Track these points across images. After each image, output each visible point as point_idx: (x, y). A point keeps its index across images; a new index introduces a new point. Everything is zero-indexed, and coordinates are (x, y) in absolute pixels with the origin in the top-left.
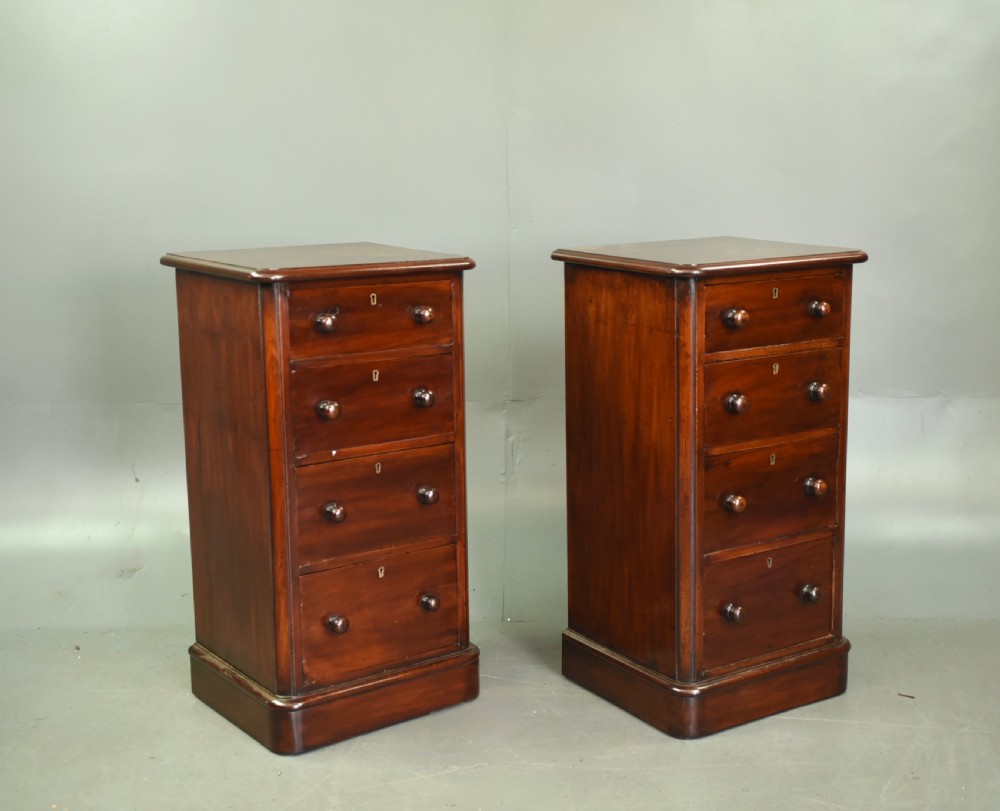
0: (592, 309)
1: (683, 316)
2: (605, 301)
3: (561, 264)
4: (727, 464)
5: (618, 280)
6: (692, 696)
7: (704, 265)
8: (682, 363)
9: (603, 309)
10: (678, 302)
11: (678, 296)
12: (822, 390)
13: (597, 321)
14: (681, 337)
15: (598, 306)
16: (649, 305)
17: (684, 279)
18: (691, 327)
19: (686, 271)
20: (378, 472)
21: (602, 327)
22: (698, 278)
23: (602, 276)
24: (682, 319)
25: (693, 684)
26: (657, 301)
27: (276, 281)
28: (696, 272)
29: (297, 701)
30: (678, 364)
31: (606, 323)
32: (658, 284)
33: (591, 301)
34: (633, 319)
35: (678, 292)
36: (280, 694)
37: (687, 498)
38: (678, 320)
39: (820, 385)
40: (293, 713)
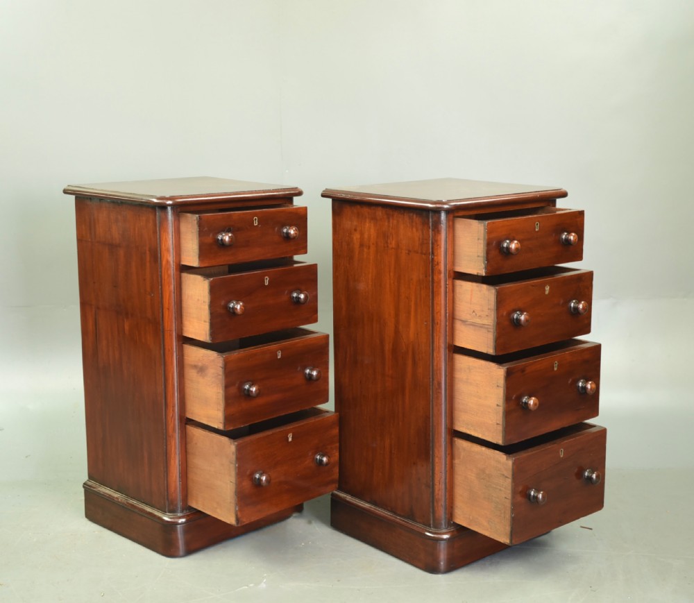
0: (356, 236)
1: (437, 241)
2: (369, 230)
3: (330, 200)
4: (523, 371)
5: (380, 212)
6: (443, 540)
7: (453, 201)
8: (435, 278)
9: (366, 236)
10: (433, 230)
11: (432, 225)
12: (581, 306)
13: (362, 245)
14: (435, 257)
15: (362, 234)
16: (407, 232)
17: (437, 211)
18: (443, 249)
19: (438, 206)
20: (279, 357)
21: (365, 250)
22: (448, 212)
23: (365, 210)
24: (435, 243)
25: (444, 531)
26: (414, 229)
27: (170, 205)
28: (446, 206)
29: (180, 518)
30: (433, 278)
31: (369, 247)
32: (415, 216)
33: (355, 230)
34: (393, 244)
35: (432, 222)
36: (169, 512)
37: (439, 384)
38: (433, 244)
39: (579, 302)
40: (178, 526)
